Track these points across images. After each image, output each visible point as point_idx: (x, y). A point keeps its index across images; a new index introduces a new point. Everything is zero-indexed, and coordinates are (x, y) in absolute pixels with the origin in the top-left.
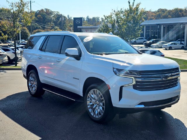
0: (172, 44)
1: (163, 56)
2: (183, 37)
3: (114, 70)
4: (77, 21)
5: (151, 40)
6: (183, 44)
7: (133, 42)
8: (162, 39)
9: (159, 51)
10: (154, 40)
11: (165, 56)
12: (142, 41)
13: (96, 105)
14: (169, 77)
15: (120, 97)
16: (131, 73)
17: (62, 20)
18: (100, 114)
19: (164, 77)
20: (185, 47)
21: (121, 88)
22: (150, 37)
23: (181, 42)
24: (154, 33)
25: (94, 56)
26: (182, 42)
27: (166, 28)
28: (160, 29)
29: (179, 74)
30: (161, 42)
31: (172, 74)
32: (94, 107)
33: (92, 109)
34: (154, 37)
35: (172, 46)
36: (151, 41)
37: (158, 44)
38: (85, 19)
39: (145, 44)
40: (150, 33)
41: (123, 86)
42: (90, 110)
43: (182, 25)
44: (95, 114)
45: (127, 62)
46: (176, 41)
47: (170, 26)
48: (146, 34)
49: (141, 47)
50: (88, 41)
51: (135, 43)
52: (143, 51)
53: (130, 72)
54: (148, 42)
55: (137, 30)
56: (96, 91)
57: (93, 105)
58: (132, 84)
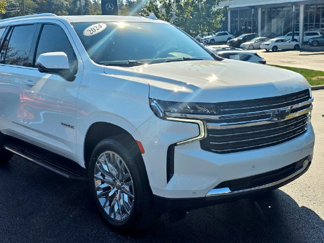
0: (277, 41)
1: (264, 63)
2: (297, 29)
3: (152, 104)
4: (108, 6)
5: (241, 36)
6: (296, 40)
7: (209, 40)
8: (259, 34)
9: (256, 54)
10: (246, 36)
11: (267, 63)
12: (225, 38)
13: (115, 189)
14: (288, 114)
15: (170, 173)
16: (195, 109)
17: (81, 6)
18: (124, 212)
19: (277, 116)
20: (300, 45)
21: (171, 150)
22: (238, 31)
23: (293, 37)
24: (246, 23)
25: (105, 71)
26: (296, 37)
27: (266, 13)
28: (256, 15)
29: (310, 104)
30: (258, 38)
31: (291, 107)
32: (110, 194)
33: (106, 197)
34: (246, 31)
35: (278, 44)
36: (240, 38)
37: (252, 42)
38: (125, 4)
39: (231, 42)
40: (238, 24)
41: (175, 144)
42: (102, 201)
43: (294, 7)
44: (112, 210)
45: (188, 84)
46: (284, 35)
47: (274, 10)
48: (232, 25)
49: (224, 49)
50: (94, 33)
51: (212, 42)
52: (227, 56)
53: (192, 108)
54: (236, 39)
55: (213, 14)
56: (113, 155)
57: (108, 189)
58: (199, 137)
